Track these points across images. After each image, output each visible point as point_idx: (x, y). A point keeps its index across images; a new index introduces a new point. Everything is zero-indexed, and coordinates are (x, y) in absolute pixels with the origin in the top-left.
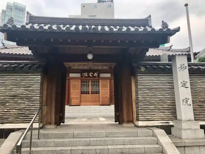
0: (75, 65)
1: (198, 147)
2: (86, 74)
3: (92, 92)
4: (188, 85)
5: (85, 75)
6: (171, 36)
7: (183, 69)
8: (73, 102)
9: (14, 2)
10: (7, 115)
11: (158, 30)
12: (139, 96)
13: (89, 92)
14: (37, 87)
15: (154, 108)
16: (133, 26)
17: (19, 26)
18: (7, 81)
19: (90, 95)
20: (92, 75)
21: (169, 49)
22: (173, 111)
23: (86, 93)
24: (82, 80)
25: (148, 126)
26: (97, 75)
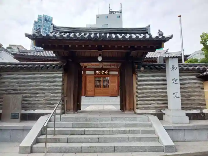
0: (90, 65)
1: (184, 130)
2: (98, 72)
3: (103, 86)
4: (178, 82)
6: (165, 42)
7: (175, 69)
8: (89, 93)
9: (44, 15)
10: (38, 103)
12: (139, 90)
13: (101, 85)
14: (59, 82)
16: (135, 34)
17: (44, 35)
18: (37, 77)
19: (102, 88)
20: (103, 72)
21: (166, 52)
22: (165, 102)
23: (99, 87)
24: (96, 76)
25: (145, 114)
26: (107, 73)
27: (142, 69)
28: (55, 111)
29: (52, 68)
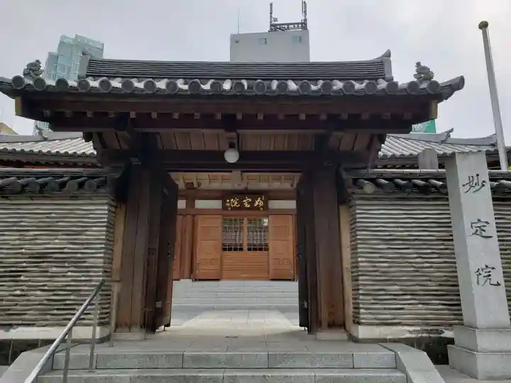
0: (205, 180)
2: (234, 202)
3: (249, 245)
4: (492, 230)
5: (234, 204)
6: (441, 100)
7: (477, 188)
8: (202, 269)
10: (21, 305)
11: (406, 86)
12: (359, 259)
13: (241, 245)
14: (97, 233)
15: (401, 290)
17: (51, 82)
19: (245, 254)
20: (249, 203)
21: (444, 138)
22: (452, 300)
23: (236, 249)
24: (226, 216)
25: (385, 340)
26: (261, 204)
27: (369, 188)
28: (70, 329)
29: (77, 187)
